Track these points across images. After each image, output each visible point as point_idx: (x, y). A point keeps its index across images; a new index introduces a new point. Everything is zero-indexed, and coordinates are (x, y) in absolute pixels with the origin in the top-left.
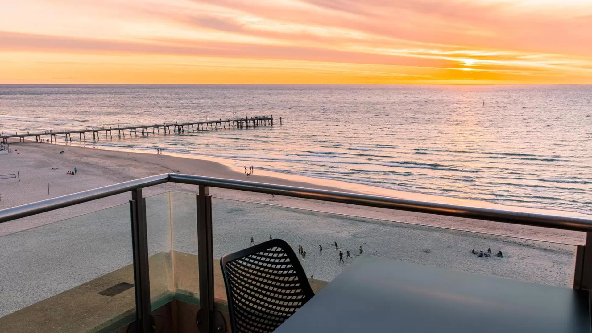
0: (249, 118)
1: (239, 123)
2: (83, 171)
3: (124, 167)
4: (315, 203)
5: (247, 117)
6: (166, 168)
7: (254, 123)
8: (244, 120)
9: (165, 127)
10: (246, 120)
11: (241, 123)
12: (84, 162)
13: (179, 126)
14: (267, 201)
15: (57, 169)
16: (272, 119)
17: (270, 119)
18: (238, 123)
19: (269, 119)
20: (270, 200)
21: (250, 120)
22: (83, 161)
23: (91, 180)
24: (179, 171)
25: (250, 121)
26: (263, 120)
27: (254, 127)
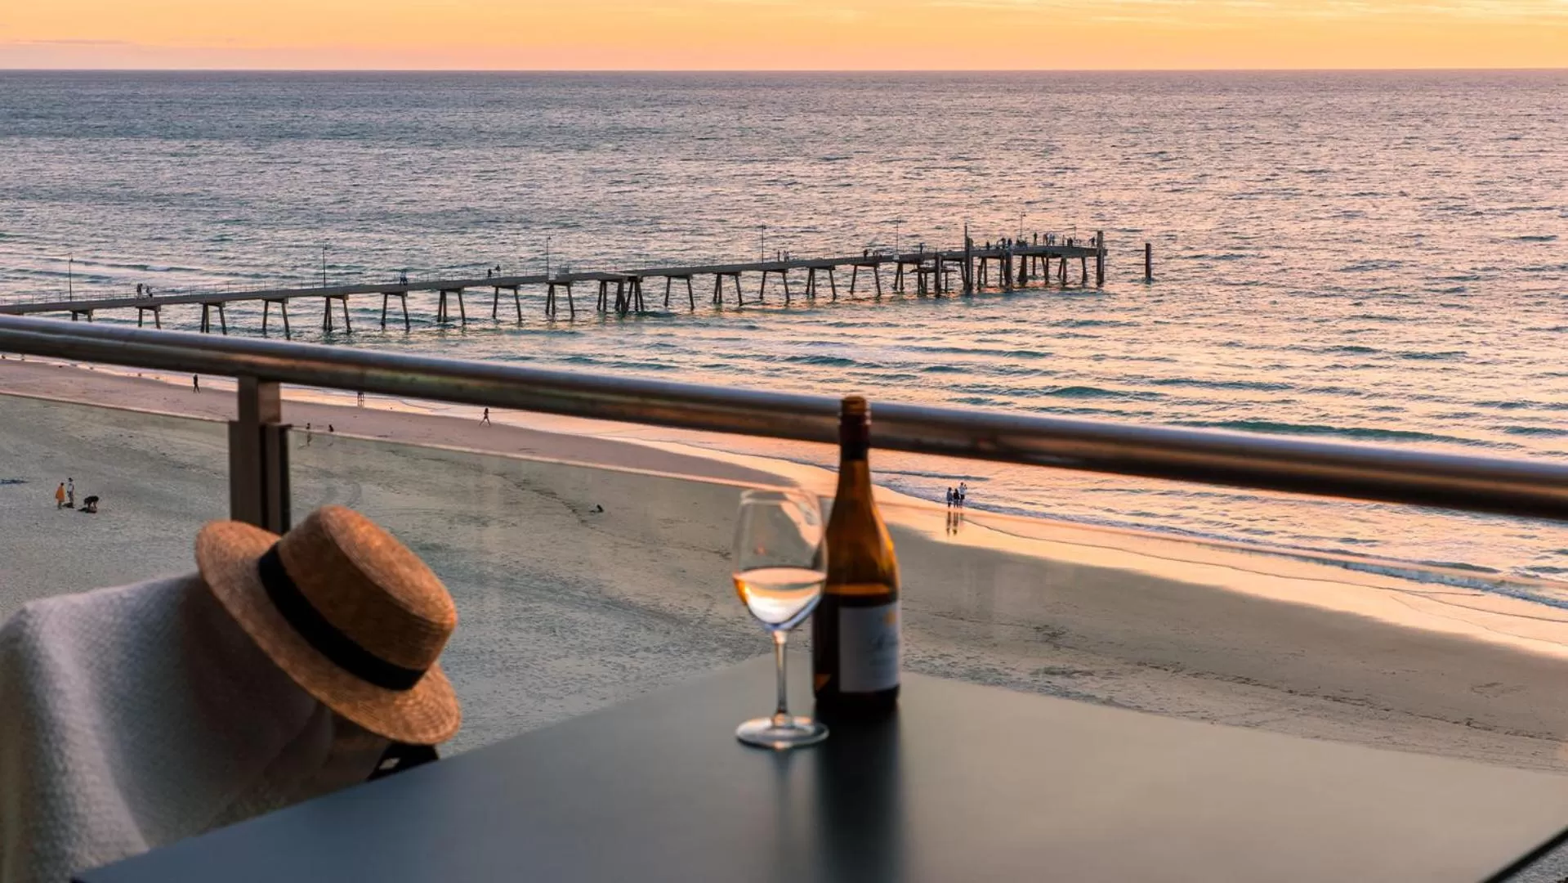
1: (927, 271)
2: (132, 495)
3: (334, 482)
4: (1293, 698)
5: (968, 242)
6: (541, 492)
7: (1007, 270)
8: (953, 257)
9: (552, 284)
10: (964, 258)
11: (935, 270)
12: (145, 453)
13: (619, 280)
14: (1036, 673)
15: (14, 482)
16: (1098, 251)
17: (1090, 252)
18: (920, 271)
19: (1082, 253)
20: (1050, 672)
22: (141, 447)
23: (171, 539)
24: (600, 509)
25: (984, 261)
26: (1055, 256)
27: (1007, 291)
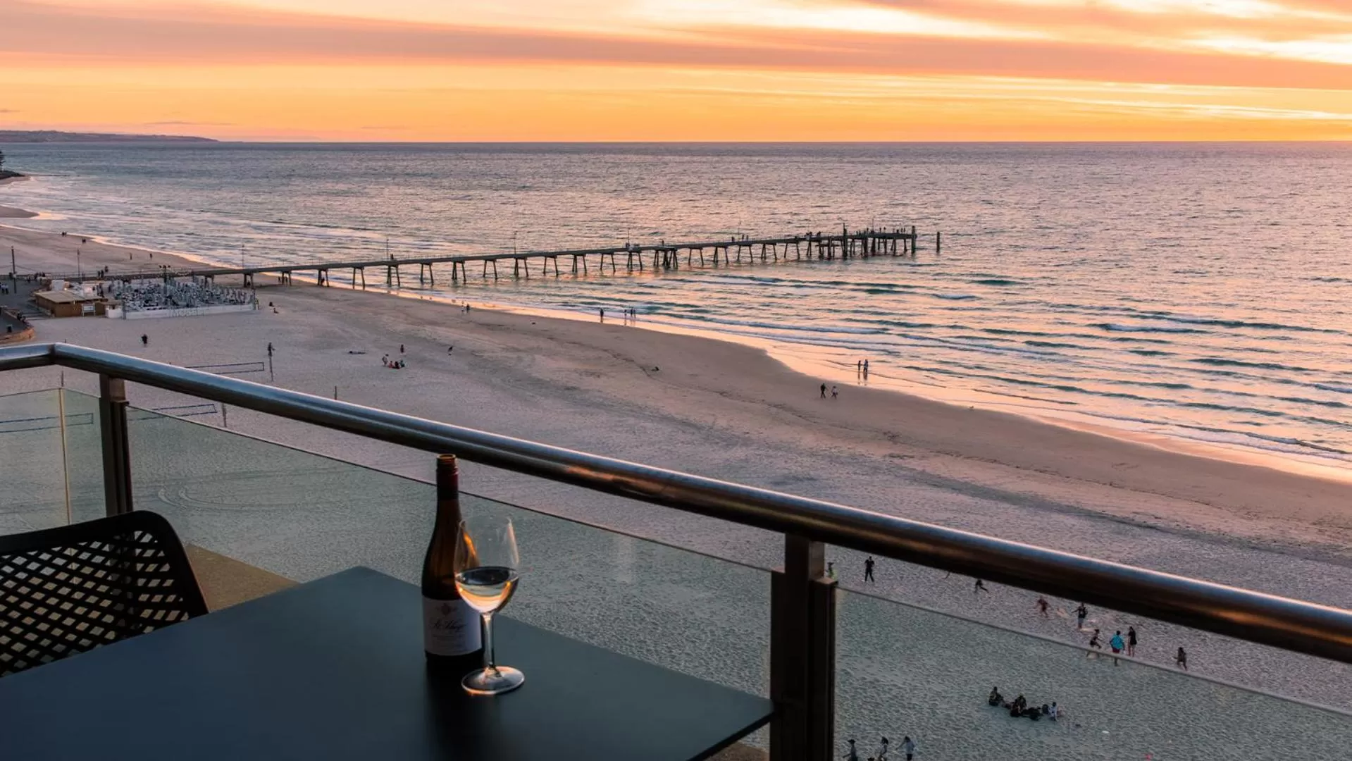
0: (852, 231)
1: (824, 246)
2: (422, 362)
3: (523, 355)
4: (1019, 470)
5: (845, 230)
6: (626, 360)
7: (865, 245)
8: (838, 238)
9: (631, 252)
10: (843, 238)
11: (828, 245)
12: (425, 339)
13: (665, 251)
14: (885, 456)
15: (359, 353)
16: (913, 236)
17: (908, 236)
18: (821, 246)
19: (905, 237)
20: (892, 456)
21: (854, 238)
22: (423, 336)
23: (439, 383)
24: (657, 369)
25: (853, 241)
26: (889, 238)
27: (865, 256)
